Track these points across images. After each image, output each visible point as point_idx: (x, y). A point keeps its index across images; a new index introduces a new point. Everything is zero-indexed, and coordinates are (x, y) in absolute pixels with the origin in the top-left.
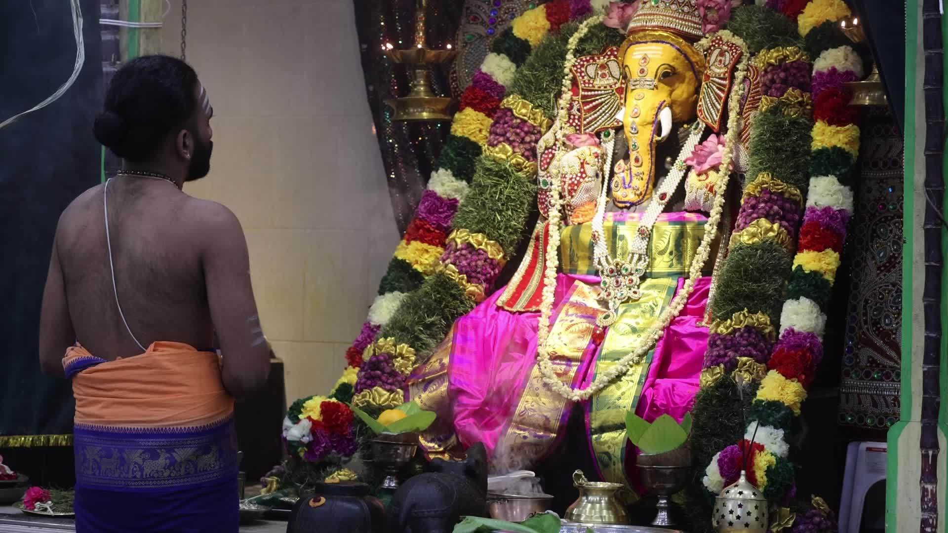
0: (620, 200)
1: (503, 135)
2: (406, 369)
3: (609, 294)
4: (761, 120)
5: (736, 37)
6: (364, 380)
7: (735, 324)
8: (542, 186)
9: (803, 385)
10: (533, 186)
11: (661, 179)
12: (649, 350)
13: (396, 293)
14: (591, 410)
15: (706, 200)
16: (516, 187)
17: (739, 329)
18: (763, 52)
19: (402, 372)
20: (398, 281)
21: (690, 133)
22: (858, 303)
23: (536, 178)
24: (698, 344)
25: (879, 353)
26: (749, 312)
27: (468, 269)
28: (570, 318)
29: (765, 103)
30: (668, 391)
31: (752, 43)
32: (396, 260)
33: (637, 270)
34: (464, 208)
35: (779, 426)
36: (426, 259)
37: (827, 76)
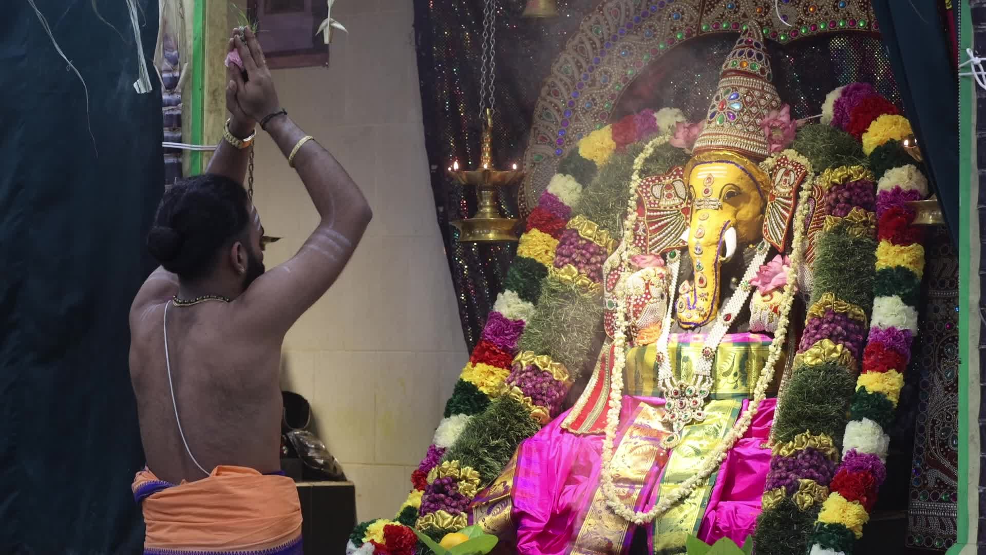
0: (684, 321)
1: (569, 256)
2: (470, 492)
3: (673, 417)
4: (826, 240)
5: (801, 157)
6: (427, 504)
7: (797, 446)
8: (608, 307)
9: (865, 507)
10: (599, 308)
11: (727, 299)
12: (712, 472)
13: (462, 416)
14: (654, 534)
15: (770, 321)
16: (582, 309)
17: (802, 451)
18: (827, 171)
19: (466, 495)
20: (464, 404)
21: (755, 253)
22: (926, 424)
23: (602, 300)
24: (762, 466)
25: (946, 474)
26: (811, 434)
27: (533, 391)
28: (634, 441)
29: (829, 223)
30: (730, 514)
31: (817, 162)
32: (461, 382)
33: (701, 392)
34: (530, 330)
35: (840, 549)
36: (492, 381)
37: (891, 195)
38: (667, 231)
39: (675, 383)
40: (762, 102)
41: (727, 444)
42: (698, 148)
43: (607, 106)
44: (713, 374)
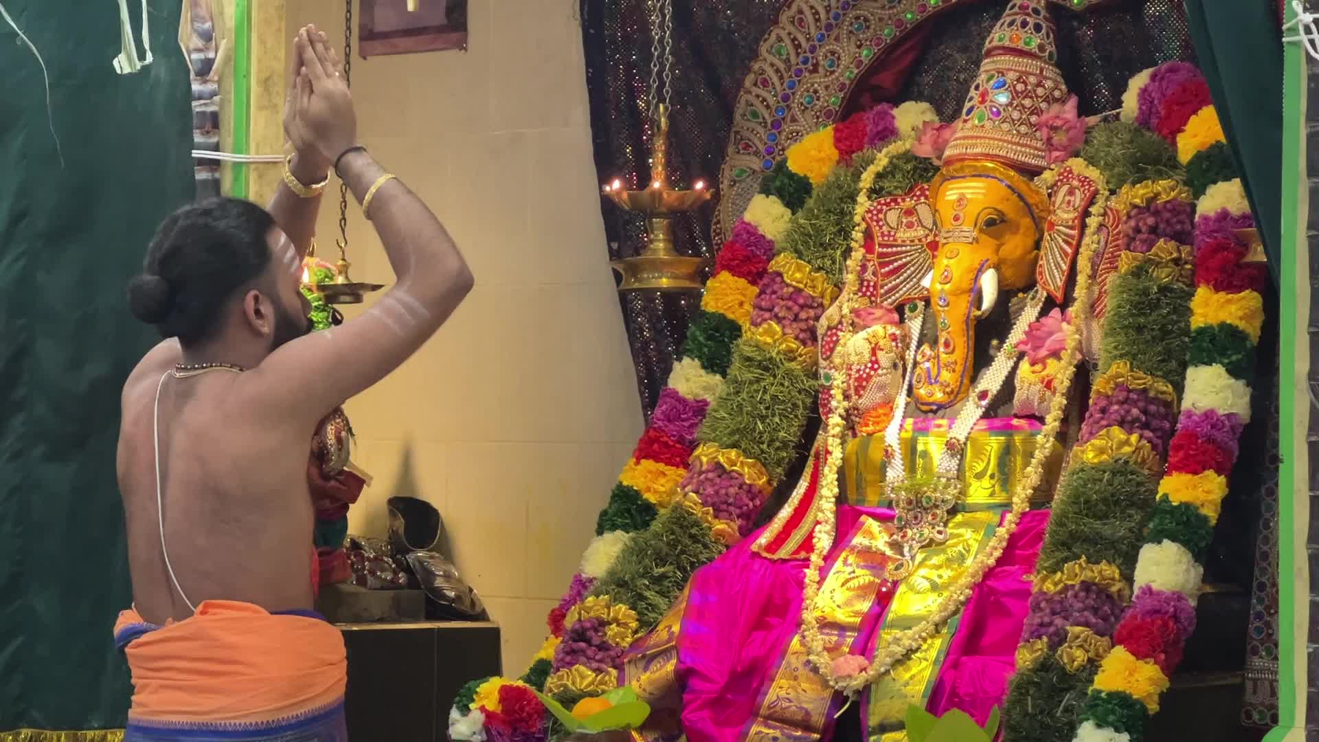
0: (923, 401)
1: (770, 310)
2: (623, 639)
3: (905, 535)
4: (1120, 286)
5: (1091, 168)
6: (561, 655)
7: (1067, 579)
8: (823, 381)
9: (1162, 669)
10: (812, 382)
13: (619, 533)
14: (868, 702)
15: (1042, 400)
16: (786, 384)
17: (1073, 586)
18: (1125, 189)
19: (617, 644)
20: (622, 516)
21: (1025, 305)
22: (1270, 549)
23: (817, 370)
26: (1088, 561)
27: (716, 500)
29: (1126, 261)
30: (976, 674)
31: (1112, 176)
32: (620, 485)
33: (943, 501)
34: (714, 414)
35: (1123, 728)
36: (662, 486)
37: (1215, 221)
38: (905, 275)
40: (1040, 91)
41: (973, 577)
42: (949, 156)
43: (834, 101)
44: (960, 474)
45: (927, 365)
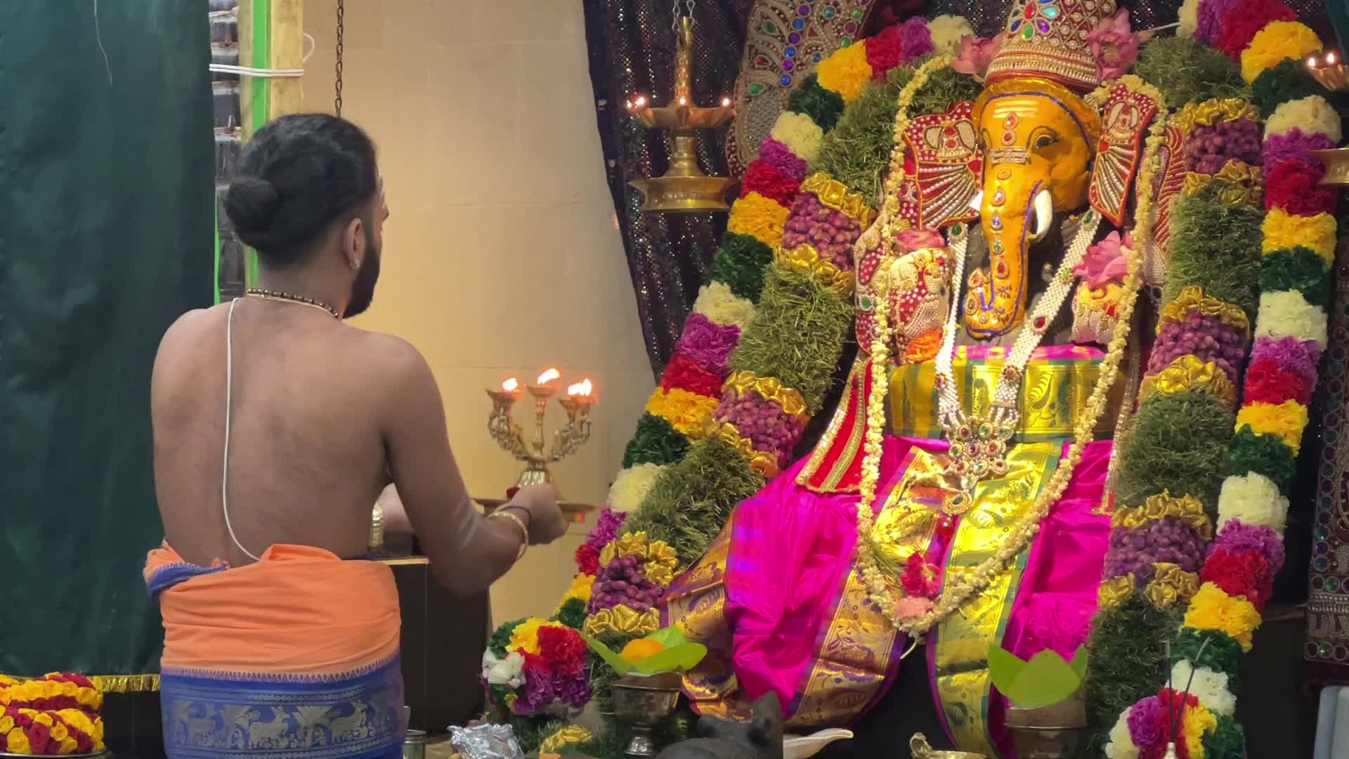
0: (977, 328)
1: (804, 232)
2: (663, 577)
3: (961, 467)
4: (1187, 209)
5: (1148, 85)
6: (600, 595)
7: (1150, 514)
8: (862, 306)
9: (1255, 605)
10: (849, 307)
11: (1038, 296)
13: (649, 466)
14: (935, 642)
15: (1104, 326)
16: (824, 309)
17: (1157, 520)
18: (1188, 107)
19: (658, 582)
20: (652, 448)
21: (1078, 228)
22: (1333, 478)
23: (853, 294)
24: (1094, 542)
26: (1171, 495)
27: (754, 430)
28: (903, 504)
29: (1192, 183)
30: (1049, 612)
31: (1173, 94)
32: (648, 416)
33: (1001, 431)
34: (748, 341)
35: (1220, 667)
36: (693, 415)
37: (1288, 141)
38: (947, 196)
39: (963, 417)
40: (1089, 5)
41: (1040, 511)
42: (994, 73)
43: (857, 14)
44: (1019, 404)
45: (980, 290)
